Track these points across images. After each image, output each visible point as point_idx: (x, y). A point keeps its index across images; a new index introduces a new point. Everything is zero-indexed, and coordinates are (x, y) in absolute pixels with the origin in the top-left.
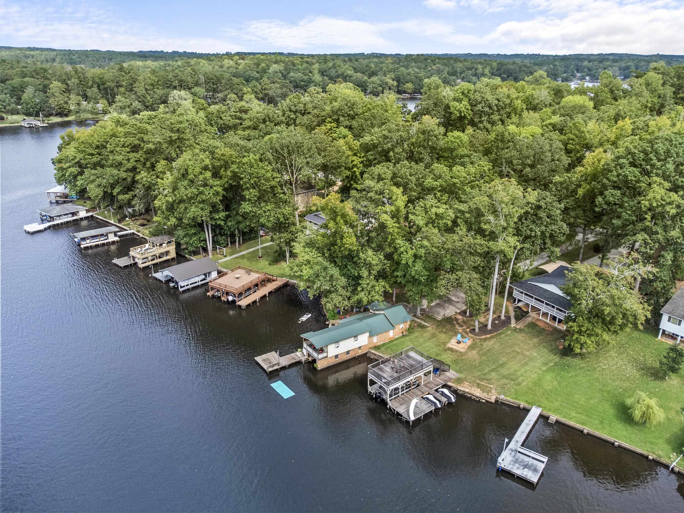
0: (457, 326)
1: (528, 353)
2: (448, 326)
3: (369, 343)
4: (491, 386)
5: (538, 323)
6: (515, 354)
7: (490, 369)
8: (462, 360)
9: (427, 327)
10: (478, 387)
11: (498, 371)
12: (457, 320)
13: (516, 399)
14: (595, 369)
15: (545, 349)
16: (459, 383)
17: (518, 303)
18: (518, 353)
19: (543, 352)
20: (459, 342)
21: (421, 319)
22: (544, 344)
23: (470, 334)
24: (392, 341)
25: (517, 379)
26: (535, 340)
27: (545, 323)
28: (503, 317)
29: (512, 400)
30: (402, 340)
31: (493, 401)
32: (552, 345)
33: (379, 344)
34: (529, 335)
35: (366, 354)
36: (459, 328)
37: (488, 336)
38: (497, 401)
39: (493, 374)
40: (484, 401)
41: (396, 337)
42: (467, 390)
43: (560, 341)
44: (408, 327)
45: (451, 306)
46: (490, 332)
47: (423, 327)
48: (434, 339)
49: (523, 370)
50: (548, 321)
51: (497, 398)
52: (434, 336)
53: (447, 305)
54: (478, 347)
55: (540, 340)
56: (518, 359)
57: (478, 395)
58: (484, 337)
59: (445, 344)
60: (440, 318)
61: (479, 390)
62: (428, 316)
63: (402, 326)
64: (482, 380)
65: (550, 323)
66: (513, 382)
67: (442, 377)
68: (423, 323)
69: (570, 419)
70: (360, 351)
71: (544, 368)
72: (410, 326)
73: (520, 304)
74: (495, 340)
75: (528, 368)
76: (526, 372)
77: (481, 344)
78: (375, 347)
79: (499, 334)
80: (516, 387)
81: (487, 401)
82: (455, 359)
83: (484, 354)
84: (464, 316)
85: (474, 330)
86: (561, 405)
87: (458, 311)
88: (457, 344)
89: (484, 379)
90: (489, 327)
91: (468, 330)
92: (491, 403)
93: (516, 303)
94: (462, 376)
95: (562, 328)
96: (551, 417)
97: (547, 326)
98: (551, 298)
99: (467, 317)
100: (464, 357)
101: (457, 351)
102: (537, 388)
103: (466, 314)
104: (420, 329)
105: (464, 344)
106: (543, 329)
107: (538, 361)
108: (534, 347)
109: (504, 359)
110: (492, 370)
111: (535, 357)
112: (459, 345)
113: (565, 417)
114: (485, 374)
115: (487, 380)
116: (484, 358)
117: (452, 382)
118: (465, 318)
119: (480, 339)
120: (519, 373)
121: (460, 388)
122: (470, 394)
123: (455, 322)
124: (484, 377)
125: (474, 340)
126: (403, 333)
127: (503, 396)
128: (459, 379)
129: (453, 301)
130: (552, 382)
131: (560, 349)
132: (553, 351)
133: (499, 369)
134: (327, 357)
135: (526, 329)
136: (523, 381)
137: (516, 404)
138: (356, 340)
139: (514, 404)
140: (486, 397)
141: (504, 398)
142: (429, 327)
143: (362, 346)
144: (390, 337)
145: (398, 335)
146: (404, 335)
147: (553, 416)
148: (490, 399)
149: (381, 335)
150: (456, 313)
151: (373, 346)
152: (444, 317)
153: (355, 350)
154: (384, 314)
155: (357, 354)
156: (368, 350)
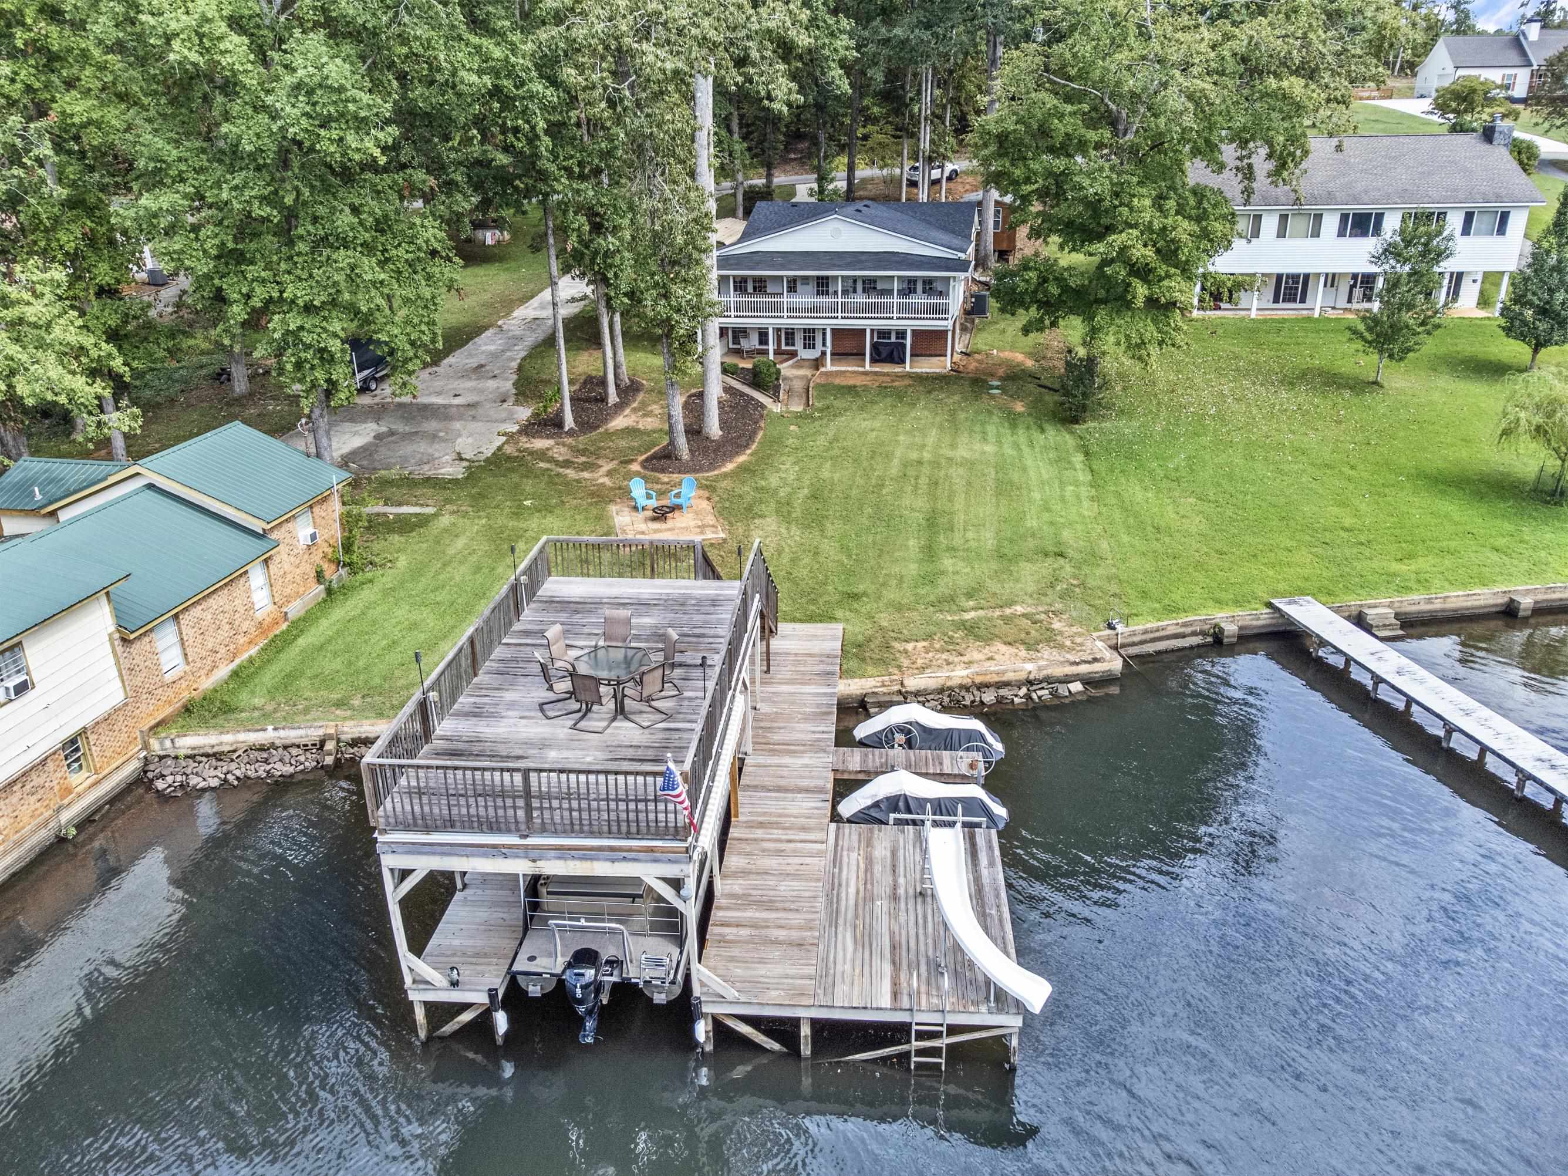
0: (567, 471)
1: (963, 454)
2: (530, 485)
3: (134, 696)
4: (1020, 609)
5: (841, 381)
6: (926, 469)
7: (915, 556)
9: (423, 521)
11: (953, 549)
12: (538, 455)
15: (990, 427)
18: (933, 465)
19: (999, 435)
22: (963, 415)
23: (666, 478)
24: (278, 645)
25: (1058, 544)
27: (866, 373)
29: (1172, 623)
31: (1118, 665)
32: (988, 412)
33: (207, 684)
34: (875, 410)
35: (142, 781)
36: (587, 475)
39: (950, 565)
40: (1076, 687)
41: (295, 609)
43: (992, 396)
44: (336, 532)
45: (457, 424)
46: (734, 444)
47: (405, 526)
49: (1030, 508)
53: (433, 426)
54: (758, 502)
56: (959, 481)
57: (1024, 671)
58: (728, 466)
60: (451, 471)
61: (1002, 648)
63: (303, 530)
64: (949, 604)
65: (877, 369)
66: (1064, 561)
67: (785, 671)
68: (390, 510)
70: (79, 779)
71: (1082, 476)
72: (348, 522)
75: (1036, 496)
76: (1046, 510)
77: (758, 491)
78: (187, 710)
80: (1103, 572)
81: (1088, 681)
83: (816, 517)
85: (664, 456)
87: (511, 429)
88: (660, 525)
89: (951, 599)
91: (636, 468)
94: (852, 625)
95: (936, 370)
97: (888, 379)
102: (1169, 541)
105: (690, 514)
106: (884, 387)
107: (1028, 462)
108: (950, 431)
109: (916, 503)
110: (931, 555)
111: (1000, 454)
112: (675, 523)
114: (928, 580)
115: (967, 597)
117: (854, 675)
118: (570, 441)
119: (727, 476)
120: (1033, 524)
123: (542, 465)
125: (708, 488)
126: (319, 576)
128: (860, 644)
129: (445, 406)
130: (1175, 503)
131: (1029, 414)
132: (1021, 425)
133: (943, 539)
136: (1087, 540)
137: (1194, 634)
138: (22, 688)
139: (1183, 636)
140: (1071, 658)
141: (1134, 634)
142: (435, 515)
143: (84, 730)
144: (259, 616)
145: (298, 595)
146: (329, 591)
147: (1370, 607)
148: (1095, 660)
149: (196, 612)
150: (511, 437)
151: (168, 711)
152: (465, 464)
153: (36, 780)
154: (151, 487)
155: (59, 810)
156: (146, 746)
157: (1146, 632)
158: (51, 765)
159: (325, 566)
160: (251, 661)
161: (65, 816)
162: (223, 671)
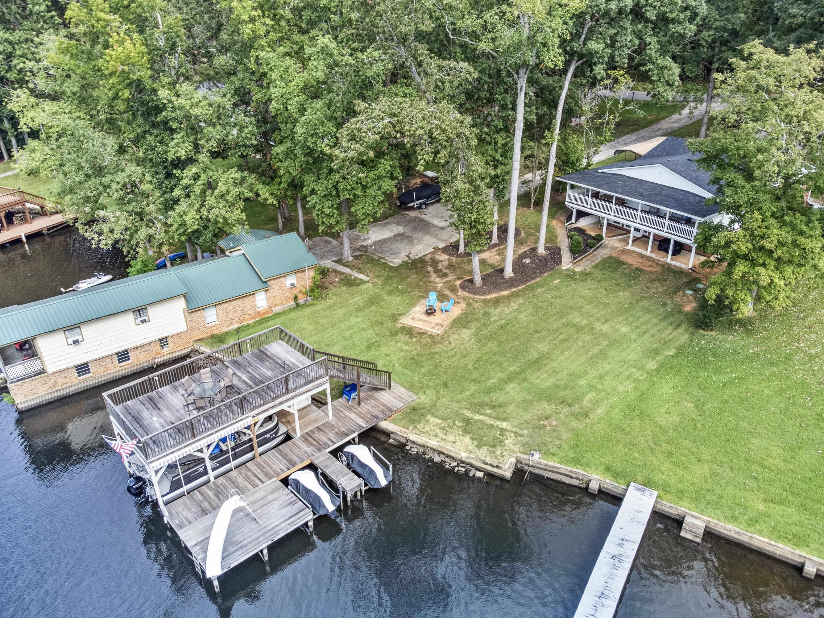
0: (434, 275)
1: (605, 328)
2: (413, 278)
3: (191, 328)
4: (504, 425)
5: (624, 258)
6: (571, 331)
7: (503, 376)
8: (431, 356)
9: (362, 282)
10: (466, 432)
11: (525, 380)
12: (434, 263)
13: (576, 461)
14: (788, 358)
15: (648, 316)
16: (413, 422)
17: (577, 220)
18: (579, 329)
19: (645, 323)
20: (430, 312)
21: (352, 267)
22: (645, 303)
23: (461, 293)
24: (263, 321)
25: (578, 400)
26: (624, 295)
27: (642, 256)
28: (541, 250)
29: (564, 468)
30: (292, 315)
31: (508, 475)
32: (664, 305)
33: (225, 329)
34: (604, 284)
35: (187, 356)
36: (438, 280)
37: (505, 293)
38: (519, 472)
39: (511, 388)
40: (480, 474)
41: (276, 309)
42: (432, 443)
43: (684, 295)
44: (309, 283)
45: (427, 237)
46: (511, 283)
47: (350, 282)
48: (373, 308)
49: (594, 373)
50: (648, 253)
51: (518, 461)
52: (373, 301)
53: (419, 235)
54: (478, 320)
55: (633, 294)
56: (580, 343)
57: (463, 455)
58: (494, 295)
59: (395, 318)
60: (397, 261)
61: (467, 439)
62: (371, 261)
63: (291, 280)
64: (479, 407)
65: (653, 256)
66: (566, 410)
67: (365, 407)
68: (356, 274)
69: (753, 522)
70: (164, 351)
71: (652, 365)
72: (316, 280)
73: (583, 223)
74: (521, 300)
75: (608, 367)
76: (601, 377)
77: (485, 313)
78: (213, 337)
79: (533, 288)
80: (575, 424)
81: (488, 475)
82: (414, 353)
83: (490, 337)
84: (452, 255)
85: (471, 281)
86: (714, 474)
87: (441, 245)
88: (424, 317)
89: (483, 405)
90: (509, 273)
91: (458, 283)
92: (502, 479)
93: (573, 220)
94: (424, 399)
95: (683, 266)
96: (688, 519)
97: (648, 263)
98: (657, 195)
99: (459, 256)
100: (438, 348)
101: (422, 334)
102: (637, 422)
103: (458, 250)
104: (344, 288)
105: (443, 316)
106: (638, 269)
107: (634, 345)
108: (622, 310)
109: (543, 347)
110: (509, 379)
111: (625, 335)
112: (432, 318)
113: (734, 519)
114: (489, 391)
115: (493, 407)
116: (492, 346)
117: (394, 422)
118: (454, 259)
119: (484, 301)
120: (582, 382)
121: (412, 437)
122: (440, 453)
123: (430, 269)
124: (486, 399)
125: (469, 304)
126: (296, 298)
127: (537, 456)
128: (414, 409)
129: (434, 226)
130: (677, 403)
131: (687, 314)
132: (671, 319)
133: (528, 373)
134: (42, 372)
135: (597, 273)
136: (596, 404)
137: (577, 479)
138: (144, 321)
139: (571, 477)
140: (488, 460)
141: (540, 463)
142: (368, 282)
143: (168, 337)
144: (259, 310)
145: (282, 304)
146: (298, 305)
147: (693, 516)
148: (497, 467)
149: (226, 305)
150: (436, 249)
151: (206, 335)
152: (407, 259)
153: (147, 348)
154: (244, 254)
155: (155, 358)
156: (193, 345)
157: (546, 465)
158: (153, 345)
159: (300, 295)
160: (248, 325)
161: (156, 361)
162: (235, 326)
